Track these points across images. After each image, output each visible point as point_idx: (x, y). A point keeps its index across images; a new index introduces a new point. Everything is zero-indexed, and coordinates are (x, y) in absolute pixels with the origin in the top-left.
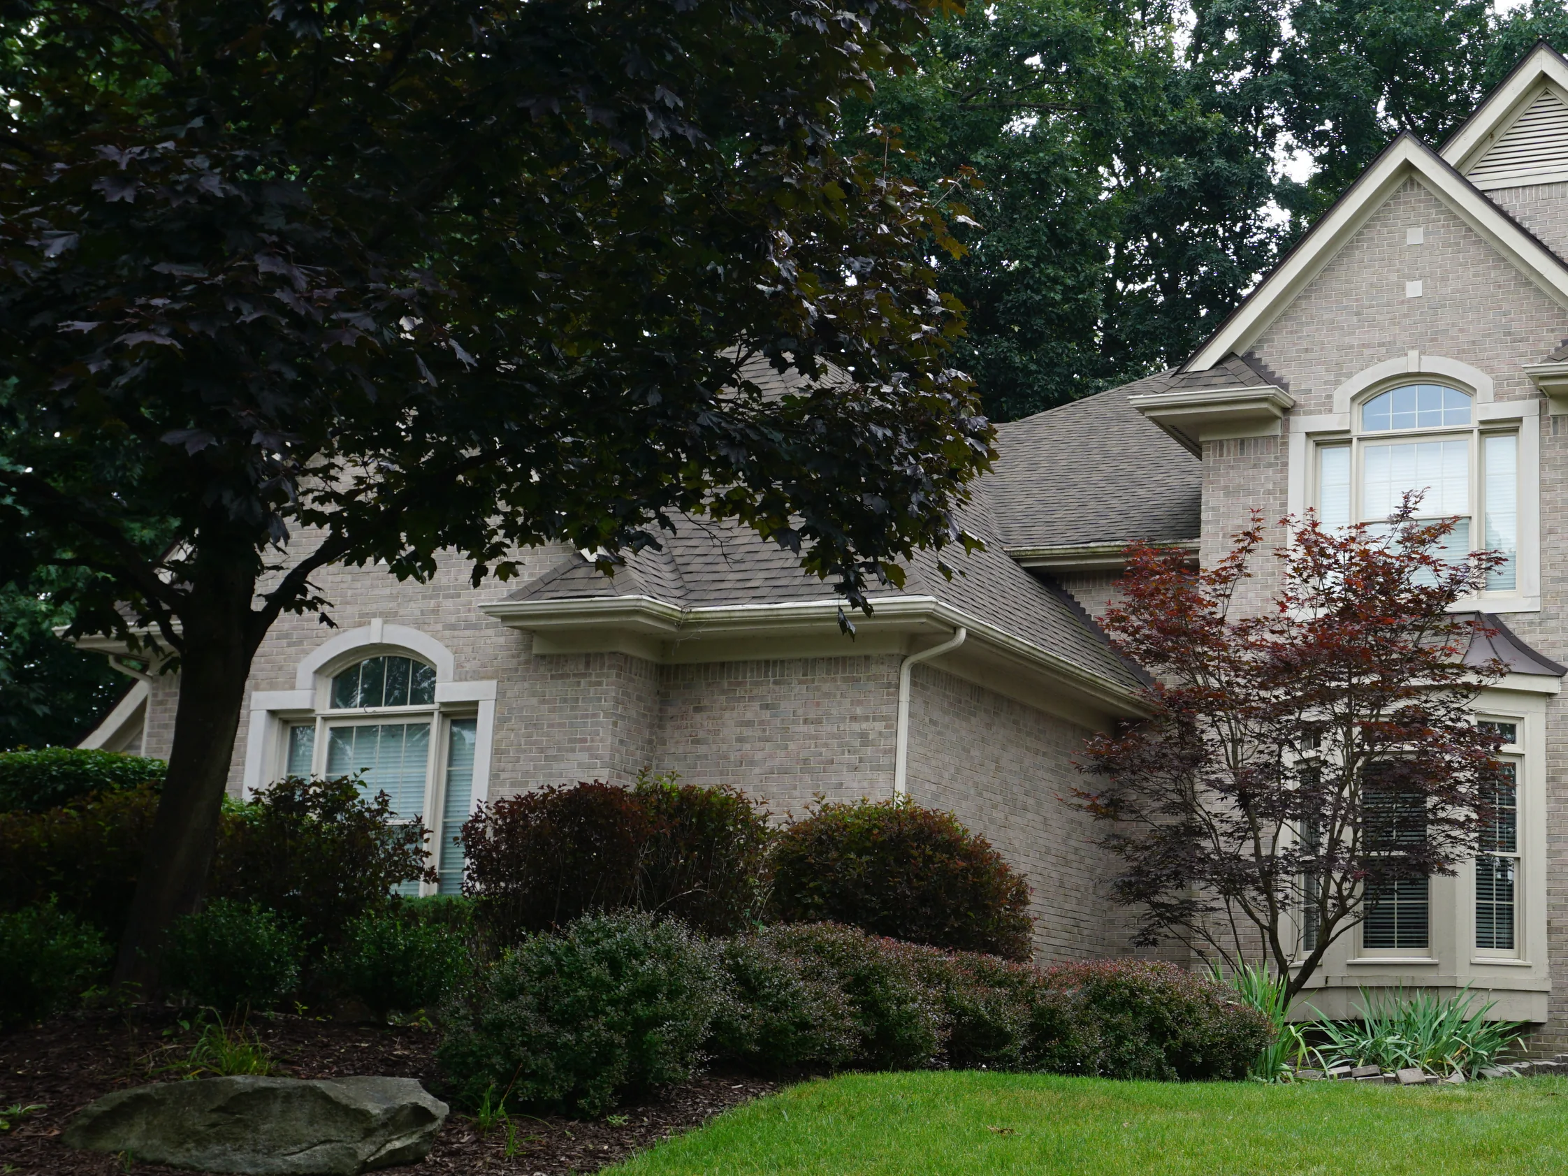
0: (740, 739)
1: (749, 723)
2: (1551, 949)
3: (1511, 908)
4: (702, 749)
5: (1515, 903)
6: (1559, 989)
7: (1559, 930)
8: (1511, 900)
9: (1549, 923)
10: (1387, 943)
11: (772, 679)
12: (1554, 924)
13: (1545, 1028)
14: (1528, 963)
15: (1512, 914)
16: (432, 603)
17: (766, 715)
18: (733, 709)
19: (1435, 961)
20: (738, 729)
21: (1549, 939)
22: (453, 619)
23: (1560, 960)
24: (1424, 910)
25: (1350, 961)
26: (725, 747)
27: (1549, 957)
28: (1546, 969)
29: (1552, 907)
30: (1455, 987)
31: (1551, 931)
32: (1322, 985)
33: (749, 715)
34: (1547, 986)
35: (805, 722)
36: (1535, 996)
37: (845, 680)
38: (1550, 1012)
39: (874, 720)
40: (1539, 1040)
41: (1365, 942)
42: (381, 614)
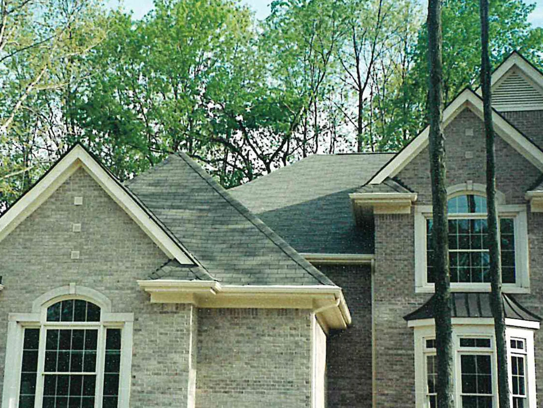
0: (238, 342)
1: (242, 335)
4: (220, 345)
11: (252, 317)
16: (100, 278)
17: (249, 332)
18: (234, 329)
20: (237, 337)
22: (108, 285)
26: (231, 345)
33: (242, 331)
35: (269, 335)
37: (286, 318)
39: (301, 336)
42: (76, 281)
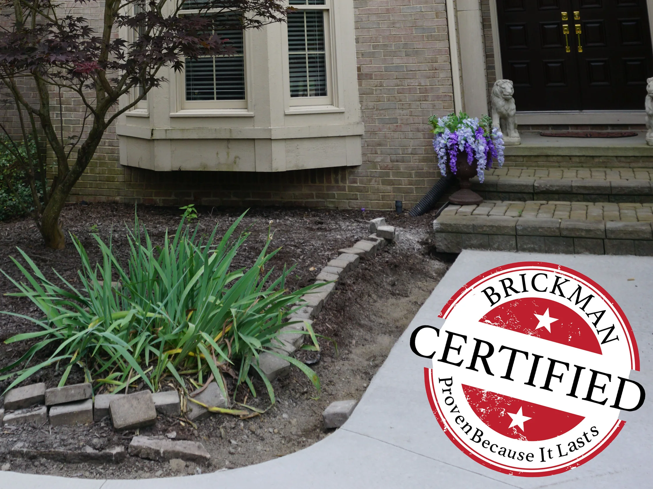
2: (362, 94)
3: (323, 57)
5: (327, 52)
6: (372, 132)
7: (369, 76)
8: (323, 49)
9: (359, 69)
10: (207, 96)
12: (364, 71)
13: (360, 170)
14: (341, 109)
15: (324, 62)
19: (251, 113)
21: (360, 85)
23: (371, 104)
24: (240, 63)
25: (173, 114)
27: (361, 102)
28: (358, 113)
29: (361, 54)
30: (271, 139)
31: (360, 77)
32: (148, 137)
34: (360, 130)
36: (348, 140)
38: (364, 154)
40: (355, 182)
41: (188, 94)
